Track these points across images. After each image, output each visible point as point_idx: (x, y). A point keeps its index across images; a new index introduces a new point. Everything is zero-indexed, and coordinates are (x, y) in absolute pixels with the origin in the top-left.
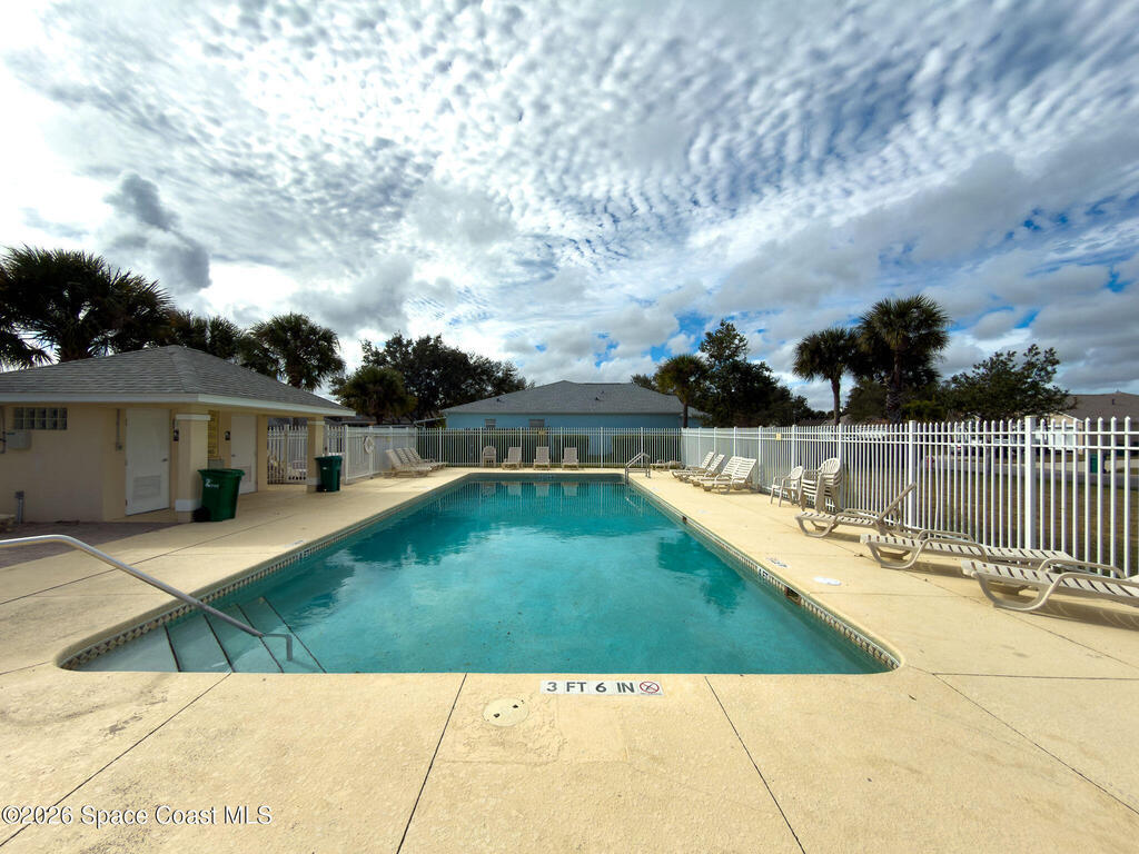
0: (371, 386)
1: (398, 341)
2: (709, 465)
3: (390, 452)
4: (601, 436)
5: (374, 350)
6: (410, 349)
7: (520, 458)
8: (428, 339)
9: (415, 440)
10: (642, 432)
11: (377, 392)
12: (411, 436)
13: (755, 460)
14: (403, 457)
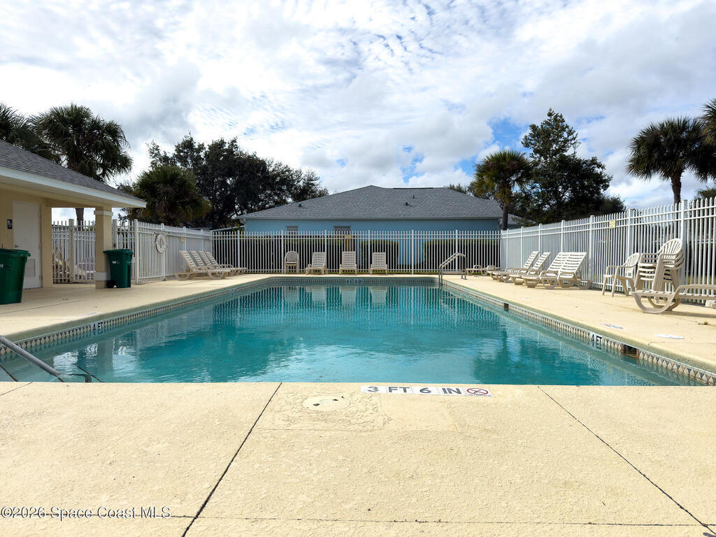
0: (161, 186)
1: (188, 144)
2: (532, 265)
3: (185, 253)
4: (412, 241)
5: (162, 154)
6: (202, 154)
7: (324, 264)
8: (222, 143)
9: (211, 245)
10: (457, 236)
11: (167, 193)
12: (206, 239)
13: (585, 253)
14: (198, 259)
